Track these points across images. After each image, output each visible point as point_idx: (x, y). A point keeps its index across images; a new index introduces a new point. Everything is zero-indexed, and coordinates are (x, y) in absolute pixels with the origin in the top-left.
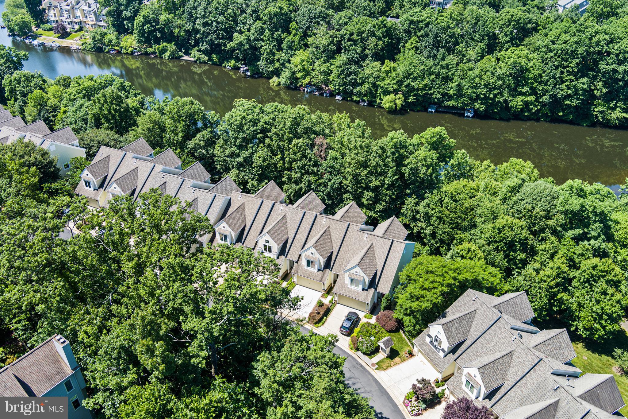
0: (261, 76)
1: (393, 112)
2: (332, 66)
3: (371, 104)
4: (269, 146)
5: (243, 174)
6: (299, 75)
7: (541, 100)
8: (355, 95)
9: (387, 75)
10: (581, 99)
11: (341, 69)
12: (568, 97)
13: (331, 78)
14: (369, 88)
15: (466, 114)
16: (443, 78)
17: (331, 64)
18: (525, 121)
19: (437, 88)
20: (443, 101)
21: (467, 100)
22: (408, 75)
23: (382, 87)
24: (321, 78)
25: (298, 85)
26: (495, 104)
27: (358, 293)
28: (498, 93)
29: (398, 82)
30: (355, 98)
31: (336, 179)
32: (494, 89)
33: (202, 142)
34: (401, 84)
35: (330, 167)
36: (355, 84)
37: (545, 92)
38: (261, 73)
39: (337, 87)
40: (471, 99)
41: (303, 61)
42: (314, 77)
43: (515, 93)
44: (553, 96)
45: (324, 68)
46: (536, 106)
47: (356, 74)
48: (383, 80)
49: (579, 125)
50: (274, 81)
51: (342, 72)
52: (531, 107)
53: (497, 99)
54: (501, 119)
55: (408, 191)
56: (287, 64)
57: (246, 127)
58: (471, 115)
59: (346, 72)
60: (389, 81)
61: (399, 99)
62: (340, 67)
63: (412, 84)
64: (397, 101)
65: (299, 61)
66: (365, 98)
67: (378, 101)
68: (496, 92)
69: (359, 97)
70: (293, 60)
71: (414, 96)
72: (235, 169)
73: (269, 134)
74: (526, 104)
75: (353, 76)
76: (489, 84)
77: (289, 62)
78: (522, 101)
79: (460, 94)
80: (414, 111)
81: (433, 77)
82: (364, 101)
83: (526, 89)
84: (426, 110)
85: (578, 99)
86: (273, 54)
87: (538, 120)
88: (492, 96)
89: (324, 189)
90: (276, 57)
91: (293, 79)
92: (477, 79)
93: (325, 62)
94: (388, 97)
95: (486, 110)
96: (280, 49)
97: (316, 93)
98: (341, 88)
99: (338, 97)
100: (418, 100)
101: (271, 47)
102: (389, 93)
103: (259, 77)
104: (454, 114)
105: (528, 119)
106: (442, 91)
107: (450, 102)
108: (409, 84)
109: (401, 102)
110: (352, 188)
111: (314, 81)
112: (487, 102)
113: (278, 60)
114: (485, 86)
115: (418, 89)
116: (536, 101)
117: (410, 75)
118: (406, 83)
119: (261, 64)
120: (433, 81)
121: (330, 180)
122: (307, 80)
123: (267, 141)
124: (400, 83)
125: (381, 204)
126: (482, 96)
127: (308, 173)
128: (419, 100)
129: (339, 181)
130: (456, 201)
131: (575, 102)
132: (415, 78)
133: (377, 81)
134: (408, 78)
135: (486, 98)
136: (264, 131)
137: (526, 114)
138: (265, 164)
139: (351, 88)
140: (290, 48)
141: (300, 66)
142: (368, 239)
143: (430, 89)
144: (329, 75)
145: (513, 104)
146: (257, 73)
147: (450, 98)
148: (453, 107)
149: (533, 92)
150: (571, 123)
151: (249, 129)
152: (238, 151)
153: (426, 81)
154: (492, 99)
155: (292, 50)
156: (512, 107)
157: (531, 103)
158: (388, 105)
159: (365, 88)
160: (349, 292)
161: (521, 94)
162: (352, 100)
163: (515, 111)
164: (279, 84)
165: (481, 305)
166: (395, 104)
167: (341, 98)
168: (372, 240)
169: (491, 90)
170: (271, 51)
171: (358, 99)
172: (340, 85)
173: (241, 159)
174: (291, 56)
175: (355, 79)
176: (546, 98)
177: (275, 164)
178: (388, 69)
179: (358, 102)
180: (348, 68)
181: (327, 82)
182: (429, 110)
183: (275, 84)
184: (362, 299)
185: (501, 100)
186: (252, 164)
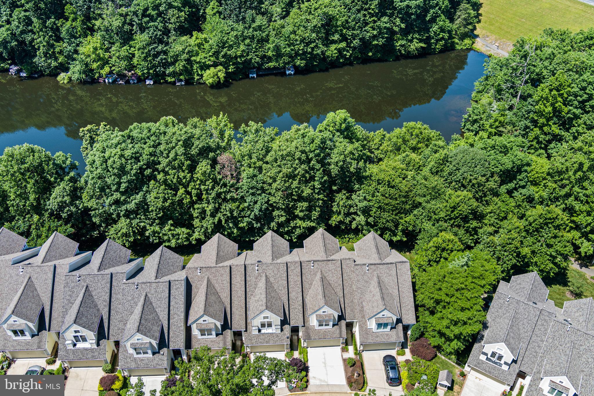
0: (41, 74)
1: (217, 86)
2: (132, 49)
3: (189, 82)
4: (165, 182)
5: (135, 222)
6: (95, 66)
7: (352, 45)
8: (169, 76)
9: (199, 48)
10: (386, 38)
11: (146, 51)
12: (374, 37)
13: (135, 61)
14: (184, 66)
15: (287, 73)
16: (258, 40)
17: (131, 47)
18: (341, 67)
19: (254, 52)
20: (262, 64)
21: (286, 59)
22: (223, 44)
23: (200, 62)
24: (123, 64)
25: (96, 77)
26: (314, 57)
27: (387, 335)
28: (315, 46)
29: (214, 54)
30: (169, 79)
31: (262, 199)
32: (311, 42)
33: (66, 198)
34: (218, 55)
35: (252, 188)
36: (166, 65)
37: (354, 37)
38: (41, 71)
39: (145, 71)
40: (290, 56)
41: (95, 49)
42: (114, 66)
43: (327, 42)
44: (362, 40)
45: (124, 52)
46: (348, 51)
47: (165, 53)
48: (197, 54)
49: (386, 61)
50: (63, 78)
51: (148, 54)
52: (345, 53)
53: (315, 53)
54: (321, 71)
55: (334, 188)
56: (75, 56)
57: (129, 167)
58: (292, 73)
59: (152, 53)
60: (204, 55)
61: (220, 71)
62: (144, 48)
63: (229, 53)
64: (219, 74)
65: (92, 50)
66: (182, 77)
67: (196, 77)
68: (312, 45)
69: (174, 77)
70: (81, 49)
71: (233, 65)
72: (123, 219)
73: (160, 167)
74: (340, 51)
75: (162, 56)
76: (305, 39)
77: (76, 52)
78: (336, 49)
79: (279, 55)
80: (236, 80)
81: (247, 41)
82: (181, 80)
83: (336, 37)
84: (247, 77)
85: (383, 38)
86: (52, 46)
87: (351, 64)
88: (309, 50)
89: (249, 212)
90: (57, 50)
91: (88, 71)
92: (292, 36)
93: (123, 44)
94: (208, 71)
95: (306, 65)
96: (59, 39)
97: (121, 82)
98: (151, 71)
99: (148, 82)
100: (237, 68)
101: (46, 39)
102: (208, 67)
103: (39, 77)
104: (276, 75)
105: (343, 65)
106: (260, 54)
107: (270, 64)
108: (226, 54)
109: (223, 75)
110: (283, 204)
111: (116, 69)
112: (306, 56)
113: (61, 52)
114: (302, 41)
115: (236, 57)
116: (347, 47)
117: (224, 44)
118: (222, 53)
119: (39, 60)
120: (249, 45)
121: (256, 203)
122: (107, 69)
123: (160, 177)
124: (216, 54)
125: (315, 210)
126: (301, 52)
127: (225, 200)
128: (239, 67)
129: (266, 200)
130: (393, 187)
131: (381, 42)
132: (231, 47)
133: (191, 57)
134: (223, 48)
135: (305, 53)
136: (152, 165)
137: (341, 61)
138: (167, 204)
139: (162, 69)
140: (73, 36)
141: (94, 56)
142: (371, 271)
143: (248, 55)
144: (131, 59)
145: (328, 53)
146: (36, 72)
147: (270, 59)
148: (275, 68)
149: (344, 38)
150: (380, 60)
151: (133, 168)
152: (123, 198)
153: (242, 47)
154: (309, 53)
155: (76, 38)
156: (328, 57)
157: (344, 49)
158: (211, 81)
159: (179, 66)
160: (377, 337)
161: (334, 42)
162: (166, 82)
163: (331, 59)
164: (70, 79)
165: (517, 303)
166: (218, 77)
167: (152, 83)
168: (375, 270)
169: (307, 44)
170: (48, 43)
171: (173, 80)
172: (148, 69)
173: (131, 206)
174: (78, 45)
175: (165, 59)
176: (356, 42)
177: (181, 201)
178: (198, 41)
179: (174, 83)
180: (154, 48)
181: (131, 67)
182: (251, 75)
183: (66, 82)
184: (393, 339)
185: (319, 52)
186: (148, 208)
